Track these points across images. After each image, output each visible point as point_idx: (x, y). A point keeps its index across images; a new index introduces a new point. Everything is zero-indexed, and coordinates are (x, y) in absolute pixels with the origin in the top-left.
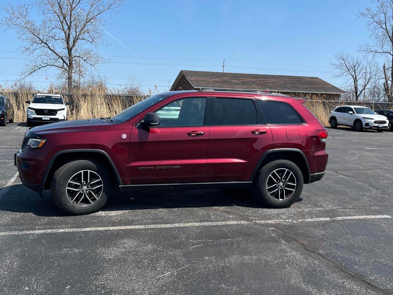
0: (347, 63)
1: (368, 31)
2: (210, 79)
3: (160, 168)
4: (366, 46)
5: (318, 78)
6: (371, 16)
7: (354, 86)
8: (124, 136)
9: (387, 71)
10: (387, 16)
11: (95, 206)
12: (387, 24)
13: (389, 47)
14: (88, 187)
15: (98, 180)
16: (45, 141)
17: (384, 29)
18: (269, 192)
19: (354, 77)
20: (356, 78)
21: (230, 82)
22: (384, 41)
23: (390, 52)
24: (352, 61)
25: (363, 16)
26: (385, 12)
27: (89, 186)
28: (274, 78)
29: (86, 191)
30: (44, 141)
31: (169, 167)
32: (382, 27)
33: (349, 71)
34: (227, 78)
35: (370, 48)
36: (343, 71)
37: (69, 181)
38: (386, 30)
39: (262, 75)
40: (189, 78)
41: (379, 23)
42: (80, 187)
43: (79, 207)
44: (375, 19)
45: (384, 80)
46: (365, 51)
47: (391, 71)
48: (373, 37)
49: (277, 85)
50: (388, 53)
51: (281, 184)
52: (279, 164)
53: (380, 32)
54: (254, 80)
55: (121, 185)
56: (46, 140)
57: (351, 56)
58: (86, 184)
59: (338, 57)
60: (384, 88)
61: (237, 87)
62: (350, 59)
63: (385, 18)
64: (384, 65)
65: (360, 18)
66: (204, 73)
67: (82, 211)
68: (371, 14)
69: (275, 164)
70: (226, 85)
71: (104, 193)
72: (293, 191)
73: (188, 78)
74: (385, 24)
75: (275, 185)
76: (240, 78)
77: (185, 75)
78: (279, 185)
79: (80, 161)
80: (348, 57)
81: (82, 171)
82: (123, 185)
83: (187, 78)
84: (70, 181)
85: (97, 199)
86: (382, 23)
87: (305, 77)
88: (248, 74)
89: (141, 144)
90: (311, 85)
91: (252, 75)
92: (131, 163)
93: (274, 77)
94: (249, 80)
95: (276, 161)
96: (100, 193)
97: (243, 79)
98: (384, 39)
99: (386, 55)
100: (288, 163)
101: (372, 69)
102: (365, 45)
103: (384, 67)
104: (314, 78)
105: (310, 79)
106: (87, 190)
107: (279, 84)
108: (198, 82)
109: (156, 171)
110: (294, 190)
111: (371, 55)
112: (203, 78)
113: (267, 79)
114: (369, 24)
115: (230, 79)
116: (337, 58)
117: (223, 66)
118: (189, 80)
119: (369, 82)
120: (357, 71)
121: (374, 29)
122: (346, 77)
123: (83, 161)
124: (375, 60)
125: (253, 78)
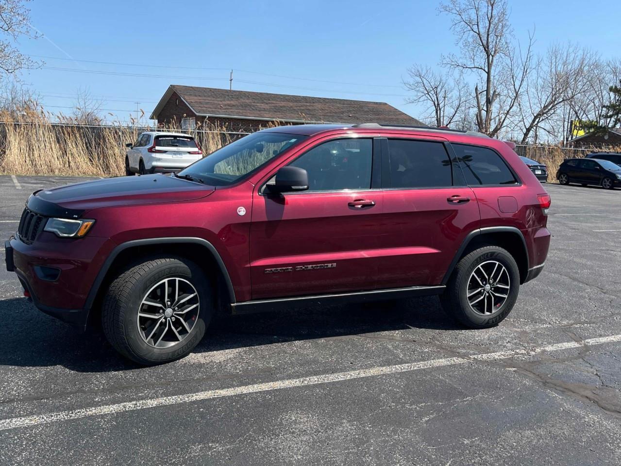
0: (425, 82)
1: (454, 34)
2: (221, 101)
3: (303, 268)
4: (451, 58)
5: (387, 104)
6: (457, 11)
7: (436, 117)
8: (242, 211)
9: (479, 96)
10: (480, 14)
11: (187, 344)
12: (480, 26)
13: (482, 60)
14: (174, 310)
15: (192, 296)
16: (91, 223)
17: (476, 32)
18: (471, 303)
19: (436, 103)
20: (438, 104)
21: (254, 106)
22: (475, 51)
23: (483, 68)
24: (433, 80)
25: (447, 11)
26: (477, 6)
27: (176, 308)
28: (321, 103)
29: (171, 318)
30: (89, 223)
31: (318, 266)
32: (472, 30)
33: (428, 94)
34: (248, 99)
35: (456, 60)
36: (420, 94)
37: (143, 302)
38: (479, 34)
39: (303, 97)
40: (186, 97)
41: (469, 23)
42: (161, 311)
43: (159, 350)
44: (463, 17)
45: (476, 110)
46: (449, 65)
47: (485, 97)
48: (460, 44)
49: (329, 114)
50: (481, 69)
51: (488, 287)
52: (488, 253)
53: (470, 36)
54: (291, 104)
55: (234, 303)
56: (94, 220)
57: (431, 72)
58: (171, 304)
59: (413, 72)
60: (476, 121)
61: (267, 116)
62: (431, 76)
63: (476, 16)
64: (477, 86)
65: (441, 13)
66: (210, 91)
67: (164, 357)
68: (458, 9)
69: (481, 254)
70: (249, 111)
71: (201, 320)
72: (505, 298)
73: (185, 99)
74: (476, 26)
75: (480, 289)
76: (269, 100)
77: (179, 93)
78: (484, 290)
79: (163, 261)
80: (428, 72)
81: (166, 280)
82: (237, 302)
83: (182, 99)
84: (145, 300)
85: (189, 331)
86: (473, 24)
87: (368, 102)
88: (281, 95)
89: (272, 226)
90: (378, 115)
91: (288, 96)
92: (252, 261)
93: (322, 101)
94: (283, 104)
95: (483, 248)
96: (193, 319)
97: (274, 102)
98: (475, 47)
99: (479, 72)
100: (500, 252)
101: (462, 93)
102: (449, 56)
103: (476, 89)
104: (380, 104)
105: (375, 106)
106: (173, 316)
107: (330, 113)
108: (202, 106)
109: (296, 274)
110: (506, 296)
111: (457, 71)
112: (208, 98)
113: (311, 104)
114: (454, 23)
115: (254, 103)
116: (411, 74)
117: (231, 80)
118: (187, 102)
119: (458, 112)
120: (440, 96)
121: (461, 32)
122: (425, 104)
123: (168, 260)
124: (464, 79)
125: (289, 101)
